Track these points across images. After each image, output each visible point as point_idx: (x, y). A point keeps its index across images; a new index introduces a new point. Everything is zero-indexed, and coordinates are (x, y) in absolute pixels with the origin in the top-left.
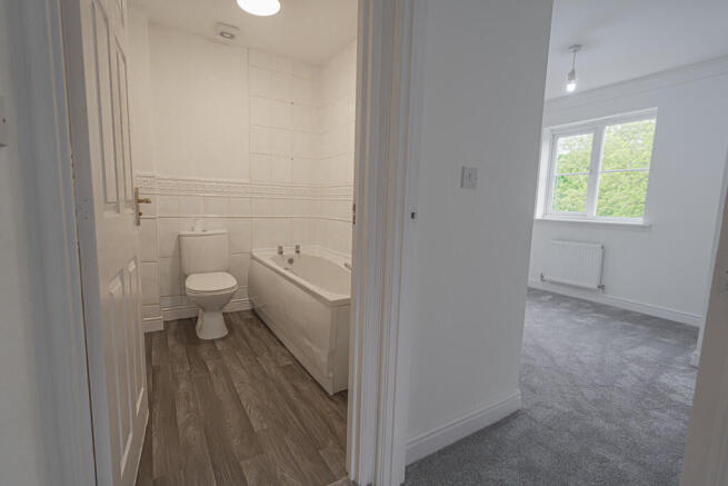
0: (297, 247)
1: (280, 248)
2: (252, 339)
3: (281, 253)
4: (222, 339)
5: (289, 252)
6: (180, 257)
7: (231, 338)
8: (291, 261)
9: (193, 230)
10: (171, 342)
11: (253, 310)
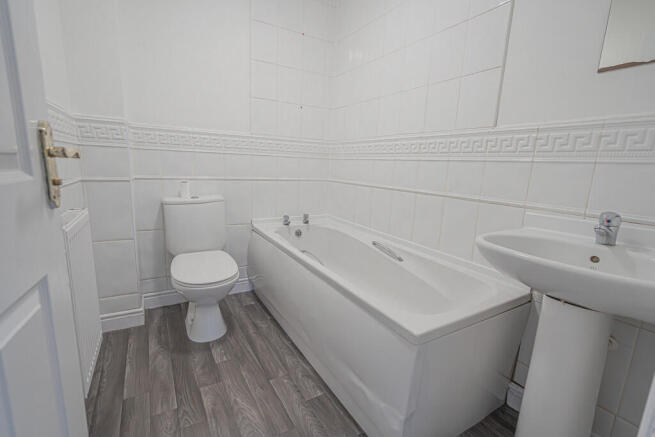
0: (306, 217)
1: (286, 217)
2: (259, 342)
3: (287, 224)
4: (220, 341)
5: (296, 223)
6: (164, 230)
7: (232, 341)
8: (298, 234)
9: (180, 196)
10: (153, 347)
11: (254, 294)
